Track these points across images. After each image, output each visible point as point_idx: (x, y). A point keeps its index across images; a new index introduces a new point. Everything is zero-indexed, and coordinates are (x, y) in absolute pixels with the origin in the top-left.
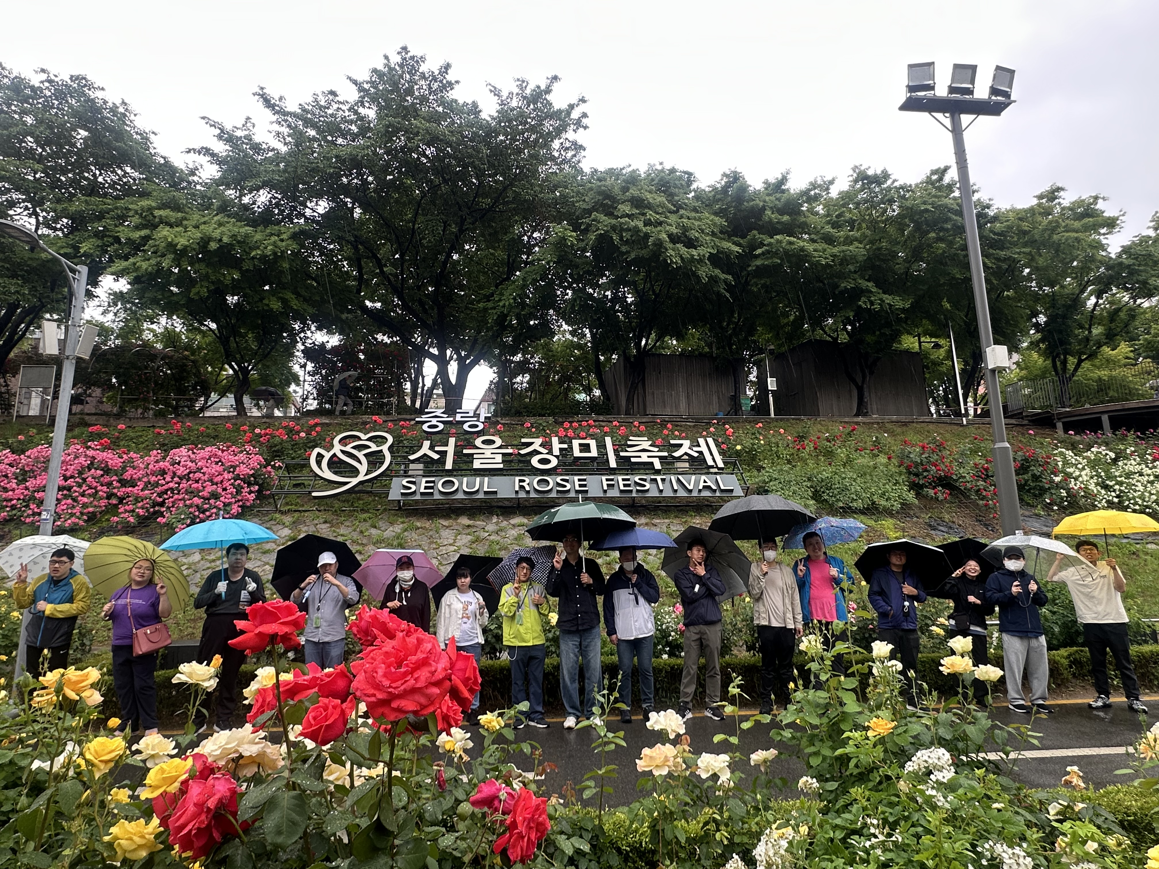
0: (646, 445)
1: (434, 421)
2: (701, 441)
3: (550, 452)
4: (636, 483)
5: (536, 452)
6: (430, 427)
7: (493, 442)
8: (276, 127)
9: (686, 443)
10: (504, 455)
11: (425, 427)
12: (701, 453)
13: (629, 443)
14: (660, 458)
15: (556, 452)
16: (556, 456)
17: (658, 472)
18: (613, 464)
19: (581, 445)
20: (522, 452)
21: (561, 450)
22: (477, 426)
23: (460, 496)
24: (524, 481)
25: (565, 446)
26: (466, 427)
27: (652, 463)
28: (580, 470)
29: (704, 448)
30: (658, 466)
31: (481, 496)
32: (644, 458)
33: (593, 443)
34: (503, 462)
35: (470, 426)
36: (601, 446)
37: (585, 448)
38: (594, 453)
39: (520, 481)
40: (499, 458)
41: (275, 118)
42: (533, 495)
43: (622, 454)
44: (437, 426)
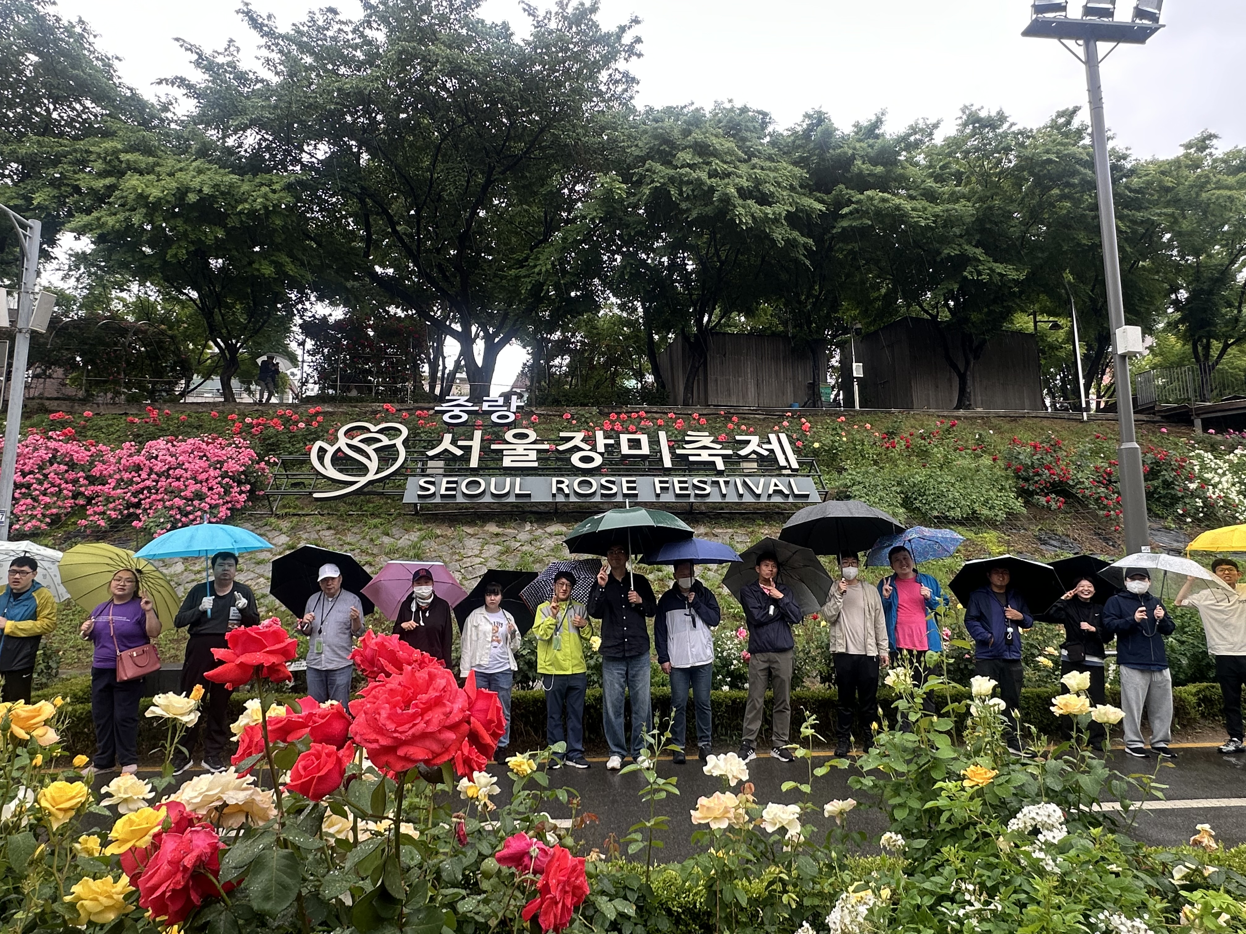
0: (707, 441)
1: (457, 411)
2: (772, 437)
3: (594, 449)
4: (694, 485)
5: (577, 449)
6: (451, 417)
7: (526, 436)
8: (265, 53)
9: (755, 440)
10: (539, 451)
11: (446, 418)
12: (772, 451)
13: (687, 438)
14: (724, 456)
15: (601, 448)
16: (601, 454)
17: (720, 473)
18: (668, 463)
19: (629, 440)
20: (561, 448)
21: (606, 446)
22: (507, 417)
23: (487, 499)
24: (562, 482)
25: (611, 441)
26: (494, 417)
27: (713, 463)
28: (628, 470)
29: (775, 446)
30: (720, 466)
31: (512, 499)
32: (705, 456)
33: (644, 439)
34: (538, 459)
35: (499, 417)
36: (654, 442)
37: (635, 444)
38: (645, 450)
39: (559, 482)
40: (533, 455)
41: (263, 41)
42: (573, 499)
43: (679, 451)
44: (460, 417)
